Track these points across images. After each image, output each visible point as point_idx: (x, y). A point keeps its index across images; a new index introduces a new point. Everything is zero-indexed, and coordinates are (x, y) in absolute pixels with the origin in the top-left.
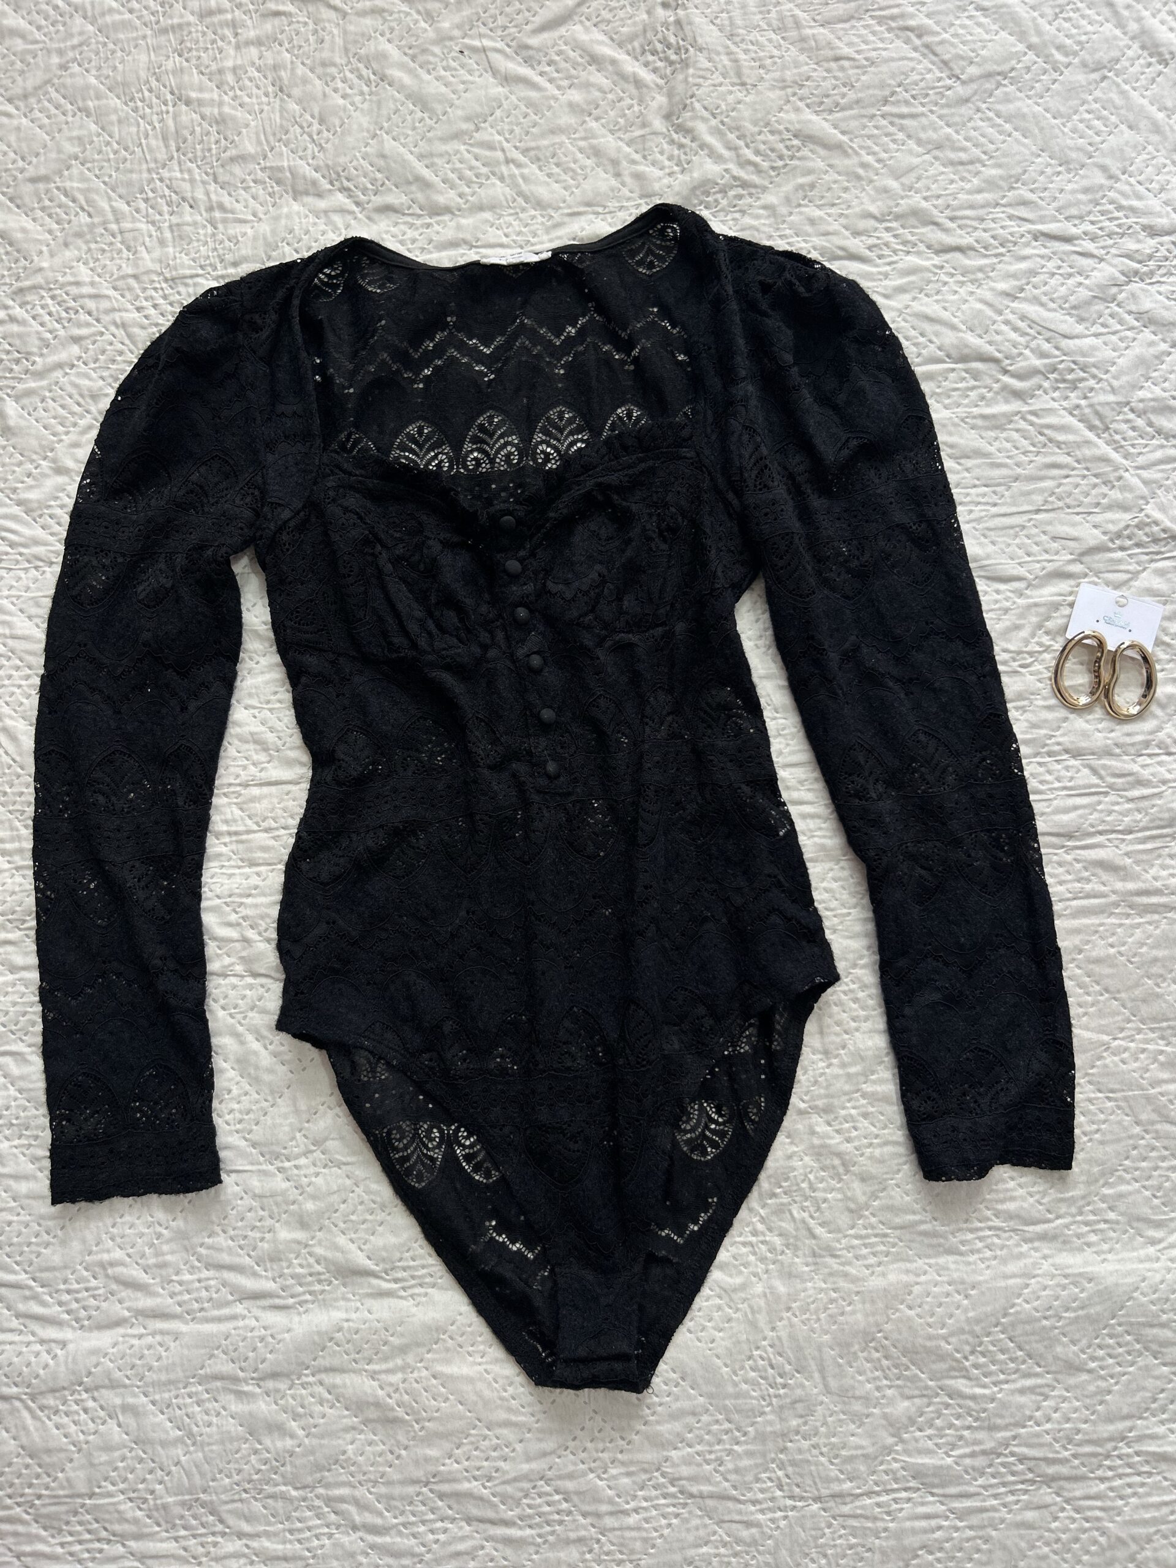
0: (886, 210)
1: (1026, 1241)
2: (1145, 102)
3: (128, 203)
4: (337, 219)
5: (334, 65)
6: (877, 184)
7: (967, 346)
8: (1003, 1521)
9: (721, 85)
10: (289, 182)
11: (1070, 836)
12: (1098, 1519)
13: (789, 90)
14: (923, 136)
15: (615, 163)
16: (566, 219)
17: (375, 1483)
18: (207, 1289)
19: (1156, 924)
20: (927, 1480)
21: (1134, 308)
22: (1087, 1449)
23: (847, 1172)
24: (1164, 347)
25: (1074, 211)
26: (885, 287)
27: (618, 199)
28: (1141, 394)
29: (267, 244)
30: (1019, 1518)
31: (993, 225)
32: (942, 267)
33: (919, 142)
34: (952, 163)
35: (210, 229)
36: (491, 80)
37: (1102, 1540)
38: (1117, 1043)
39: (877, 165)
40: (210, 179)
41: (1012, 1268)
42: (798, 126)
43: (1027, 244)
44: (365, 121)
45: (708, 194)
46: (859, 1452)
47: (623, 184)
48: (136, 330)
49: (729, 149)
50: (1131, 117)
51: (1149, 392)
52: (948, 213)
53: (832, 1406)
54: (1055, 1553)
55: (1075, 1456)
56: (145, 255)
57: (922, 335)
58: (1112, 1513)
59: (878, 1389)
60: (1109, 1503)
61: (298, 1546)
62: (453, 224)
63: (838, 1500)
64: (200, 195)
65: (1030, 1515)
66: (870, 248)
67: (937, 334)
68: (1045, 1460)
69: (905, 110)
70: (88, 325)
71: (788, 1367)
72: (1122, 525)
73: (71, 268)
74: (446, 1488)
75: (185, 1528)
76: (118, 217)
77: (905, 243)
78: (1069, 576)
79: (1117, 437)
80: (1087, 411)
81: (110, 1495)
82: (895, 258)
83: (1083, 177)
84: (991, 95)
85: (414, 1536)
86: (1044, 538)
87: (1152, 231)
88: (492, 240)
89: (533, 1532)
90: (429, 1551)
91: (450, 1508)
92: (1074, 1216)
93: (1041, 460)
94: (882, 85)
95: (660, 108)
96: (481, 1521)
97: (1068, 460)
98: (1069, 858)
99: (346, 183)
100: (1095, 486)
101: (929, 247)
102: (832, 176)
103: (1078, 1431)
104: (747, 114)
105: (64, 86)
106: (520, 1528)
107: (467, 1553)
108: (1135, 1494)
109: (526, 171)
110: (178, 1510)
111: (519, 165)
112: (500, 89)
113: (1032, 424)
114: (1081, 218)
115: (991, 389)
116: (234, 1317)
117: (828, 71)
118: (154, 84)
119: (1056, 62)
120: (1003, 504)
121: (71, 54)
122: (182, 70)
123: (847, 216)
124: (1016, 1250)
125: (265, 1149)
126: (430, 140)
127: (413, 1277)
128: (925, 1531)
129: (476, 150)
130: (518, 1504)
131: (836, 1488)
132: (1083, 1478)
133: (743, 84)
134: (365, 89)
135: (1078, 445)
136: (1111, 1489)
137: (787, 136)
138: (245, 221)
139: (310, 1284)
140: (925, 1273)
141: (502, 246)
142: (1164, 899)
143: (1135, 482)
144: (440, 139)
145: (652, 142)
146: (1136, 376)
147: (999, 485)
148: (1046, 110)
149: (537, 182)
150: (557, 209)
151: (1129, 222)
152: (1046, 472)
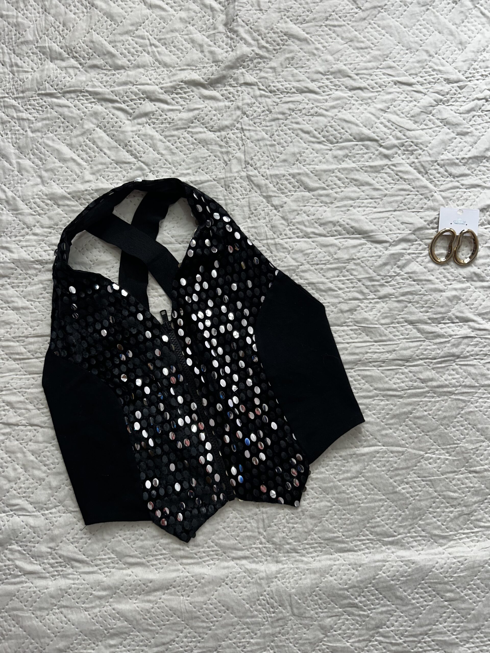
0: (327, 70)
1: (384, 545)
2: (446, 21)
4: (71, 71)
6: (323, 58)
7: (363, 134)
9: (250, 10)
10: (48, 54)
11: (407, 361)
13: (283, 13)
14: (344, 35)
16: (178, 72)
18: (9, 569)
19: (446, 401)
21: (440, 117)
22: (411, 639)
23: (304, 514)
24: (453, 135)
25: (413, 72)
26: (326, 106)
27: (202, 63)
28: (442, 157)
29: (38, 83)
31: (376, 77)
32: (352, 97)
33: (342, 38)
34: (358, 48)
35: (11, 75)
36: (144, 6)
38: (427, 455)
39: (322, 49)
40: (12, 52)
41: (377, 557)
42: (286, 30)
43: (391, 87)
44: (84, 25)
45: (244, 62)
46: (308, 641)
47: (205, 56)
49: (254, 40)
50: (440, 28)
51: (447, 156)
52: (355, 71)
53: (295, 621)
55: (405, 642)
57: (343, 128)
59: (317, 613)
62: (125, 74)
64: (7, 59)
66: (319, 88)
67: (349, 129)
68: (391, 643)
69: (336, 23)
71: (275, 604)
72: (433, 218)
77: (335, 85)
78: (408, 241)
79: (431, 177)
80: (418, 164)
82: (330, 92)
83: (417, 56)
84: (375, 17)
86: (398, 223)
87: (449, 81)
88: (143, 82)
92: (406, 534)
93: (396, 187)
94: (325, 11)
95: (222, 21)
97: (409, 187)
98: (406, 371)
99: (75, 54)
100: (421, 199)
101: (346, 87)
102: (302, 53)
103: (406, 631)
104: (262, 24)
109: (159, 49)
111: (156, 47)
112: (148, 11)
113: (393, 170)
114: (416, 74)
115: (374, 154)
116: (21, 582)
120: (380, 207)
123: (308, 73)
124: (380, 549)
125: (36, 505)
126: (114, 35)
127: (104, 564)
129: (136, 39)
133: (261, 10)
134: (85, 10)
135: (414, 180)
137: (281, 34)
138: (27, 72)
139: (56, 567)
140: (338, 560)
141: (148, 84)
142: (449, 389)
143: (439, 198)
144: (119, 34)
145: (218, 37)
146: (440, 148)
147: (377, 198)
148: (401, 24)
149: (166, 55)
150: (174, 67)
151: (438, 77)
152: (399, 193)
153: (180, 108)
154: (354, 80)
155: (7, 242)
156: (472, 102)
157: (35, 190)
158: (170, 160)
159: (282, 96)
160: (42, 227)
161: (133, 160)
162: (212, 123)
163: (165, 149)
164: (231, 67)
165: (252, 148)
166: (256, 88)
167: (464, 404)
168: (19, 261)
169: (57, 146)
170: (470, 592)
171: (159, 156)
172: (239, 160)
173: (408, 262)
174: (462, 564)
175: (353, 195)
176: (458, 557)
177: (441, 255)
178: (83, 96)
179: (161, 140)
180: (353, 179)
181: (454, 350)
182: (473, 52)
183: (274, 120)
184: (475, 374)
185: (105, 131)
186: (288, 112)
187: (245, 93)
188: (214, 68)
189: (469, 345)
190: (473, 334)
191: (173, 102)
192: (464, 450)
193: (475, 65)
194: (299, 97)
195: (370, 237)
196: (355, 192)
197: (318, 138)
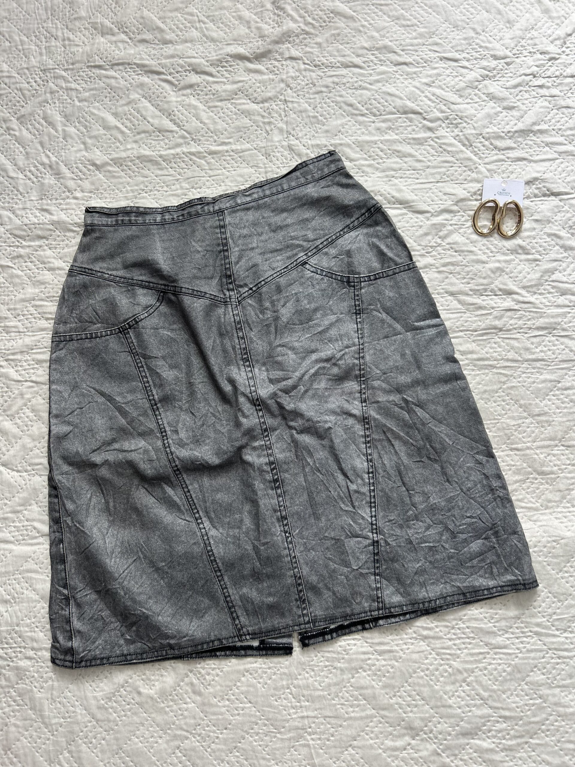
0: (372, 46)
2: (494, 1)
3: (27, 37)
4: (120, 45)
6: (369, 34)
7: (407, 107)
8: (400, 658)
10: (100, 29)
12: (448, 659)
14: (391, 14)
15: (248, 22)
16: (224, 46)
19: (487, 374)
21: (486, 92)
24: (499, 109)
25: (459, 48)
26: (370, 80)
27: (249, 38)
28: (488, 130)
29: (88, 55)
30: (409, 657)
31: (421, 53)
32: (397, 72)
33: (389, 16)
34: (404, 26)
35: (63, 49)
37: (450, 670)
39: (368, 26)
40: (65, 27)
42: (333, 8)
43: (437, 62)
44: (136, 3)
45: (290, 37)
47: (252, 32)
48: (26, 92)
49: (301, 17)
50: (487, 7)
51: (492, 129)
52: (401, 47)
54: (427, 676)
55: (437, 627)
56: (33, 59)
57: (386, 101)
58: (455, 657)
60: (453, 652)
62: (173, 48)
64: (60, 34)
65: (414, 656)
66: (364, 62)
67: (393, 101)
69: (383, 2)
70: (5, 89)
72: (476, 189)
75: (7, 644)
76: (22, 43)
77: (380, 61)
78: (451, 212)
79: (476, 150)
80: (462, 137)
82: (375, 67)
83: (464, 33)
86: (440, 194)
87: (495, 57)
88: (190, 55)
93: (440, 159)
97: (453, 159)
99: (125, 29)
100: (465, 171)
101: (392, 63)
102: (348, 31)
104: (309, 2)
108: (466, 648)
109: (207, 25)
111: (204, 23)
113: (436, 143)
114: (463, 51)
115: (418, 127)
120: (422, 178)
123: (354, 48)
126: (164, 11)
128: (363, 660)
129: (185, 16)
132: (440, 638)
135: (457, 152)
136: (455, 645)
137: (327, 12)
138: (78, 45)
141: (194, 57)
142: (491, 363)
143: (483, 170)
144: (169, 11)
145: (266, 14)
146: (486, 122)
147: (420, 170)
149: (212, 30)
150: (221, 42)
151: (485, 53)
152: (442, 165)
153: (225, 80)
155: (47, 205)
156: (519, 78)
157: (78, 155)
158: (212, 129)
159: (326, 70)
160: (83, 191)
161: (175, 128)
162: (255, 95)
163: (208, 119)
164: (277, 42)
165: (293, 119)
166: (300, 62)
167: (506, 379)
168: (58, 222)
169: (102, 115)
171: (202, 125)
172: (281, 130)
173: (450, 233)
175: (395, 166)
177: (484, 226)
178: (130, 68)
179: (204, 111)
180: (395, 150)
181: (497, 323)
182: (521, 30)
183: (317, 93)
184: (518, 348)
185: (150, 102)
186: (332, 85)
187: (290, 67)
188: (260, 43)
189: (512, 318)
190: (516, 307)
191: (219, 75)
192: (505, 426)
193: (523, 42)
194: (344, 71)
195: (410, 206)
196: (397, 163)
197: (361, 111)
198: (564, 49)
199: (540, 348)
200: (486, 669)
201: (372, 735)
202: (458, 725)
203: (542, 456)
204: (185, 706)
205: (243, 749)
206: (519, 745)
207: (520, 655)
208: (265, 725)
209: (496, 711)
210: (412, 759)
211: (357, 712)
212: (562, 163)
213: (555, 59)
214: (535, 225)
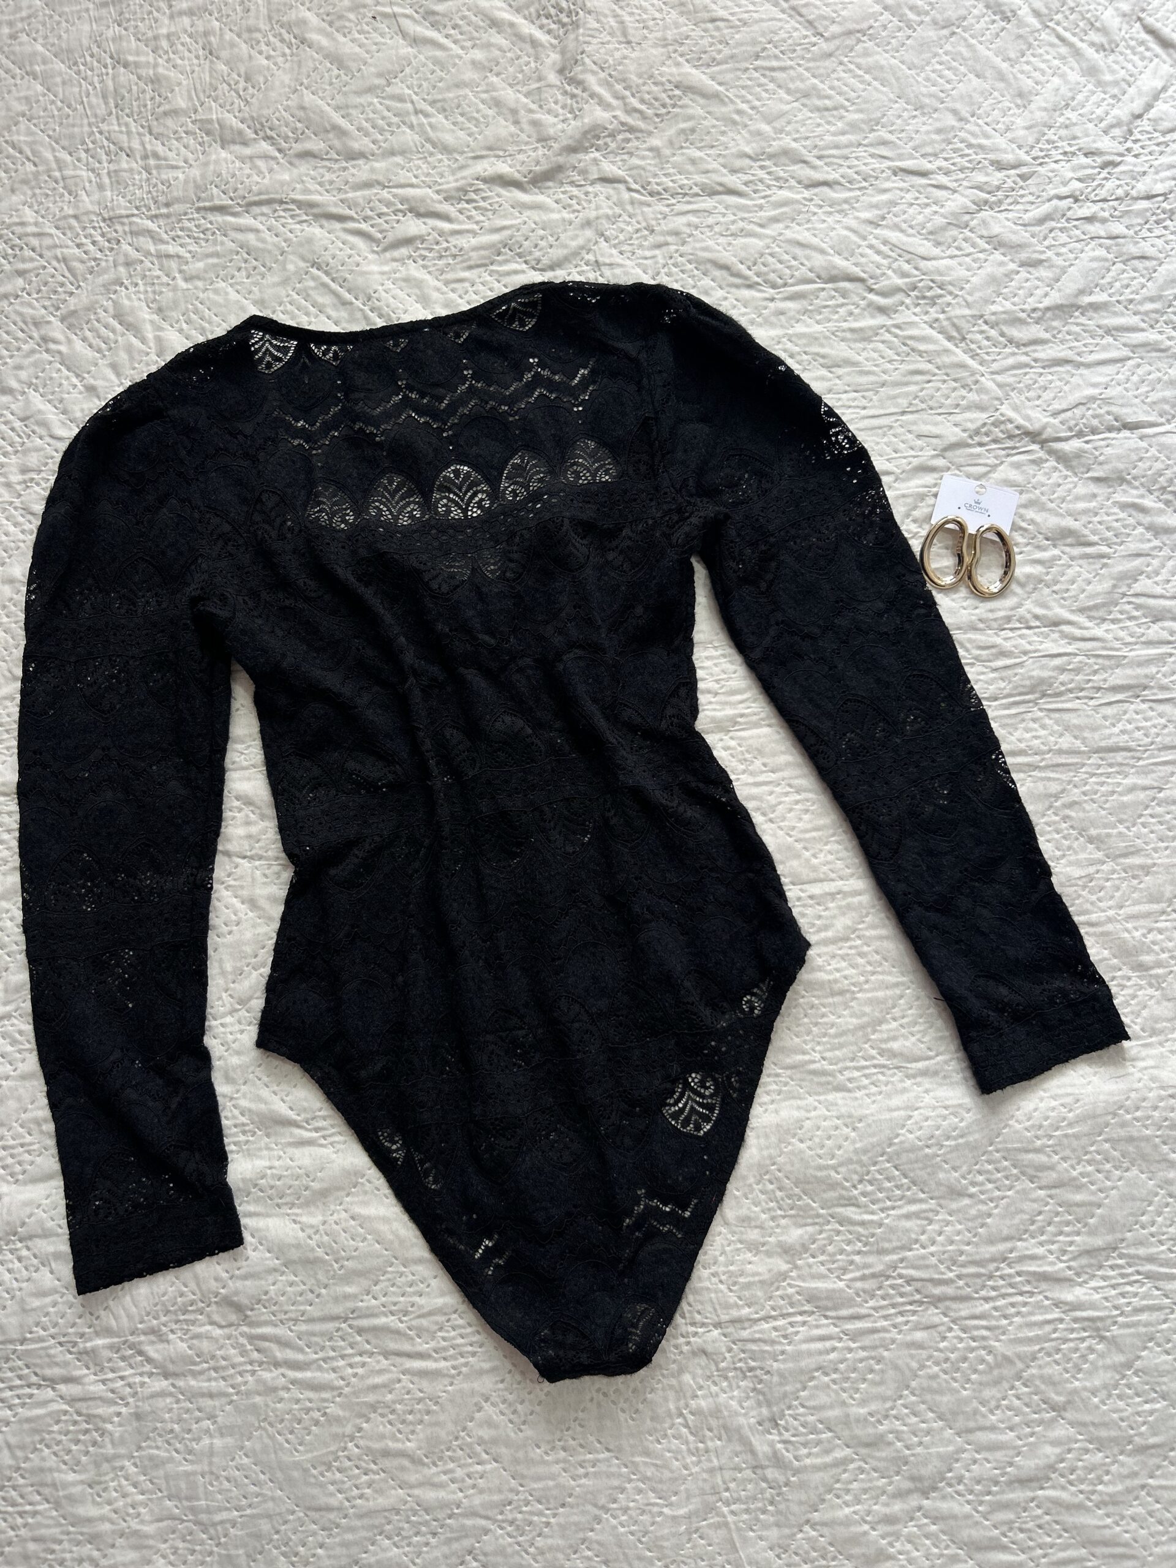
0: (759, 151)
1: (908, 1077)
2: (990, 54)
3: (70, 154)
4: (261, 163)
5: (259, 30)
6: (752, 128)
7: (835, 267)
8: (893, 1341)
9: (608, 42)
10: (217, 133)
12: (984, 1338)
13: (671, 48)
14: (791, 86)
15: (514, 112)
16: (470, 162)
17: (296, 1321)
20: (820, 1304)
21: (985, 233)
22: (972, 1270)
24: (1013, 266)
25: (929, 150)
26: (760, 218)
27: (517, 143)
28: (994, 308)
29: (197, 187)
30: (909, 1338)
31: (856, 162)
32: (811, 200)
33: (789, 92)
34: (818, 109)
35: (145, 175)
36: (401, 41)
37: (989, 1358)
39: (750, 111)
40: (145, 131)
41: (896, 1101)
42: (678, 79)
43: (888, 179)
44: (286, 79)
45: (598, 138)
46: (757, 1278)
47: (522, 131)
48: (76, 264)
49: (617, 98)
50: (978, 68)
51: (1001, 306)
52: (815, 152)
54: (946, 1373)
55: (959, 1277)
56: (85, 197)
57: (795, 258)
58: (997, 1332)
60: (994, 1323)
61: (223, 1383)
62: (368, 167)
63: (738, 1325)
64: (136, 145)
65: (919, 1336)
66: (746, 184)
67: (808, 258)
68: (931, 1280)
69: (775, 64)
70: (32, 260)
72: (980, 423)
73: (17, 210)
74: (365, 1323)
75: (113, 1371)
76: (61, 165)
77: (778, 179)
78: (933, 469)
79: (973, 346)
80: (945, 323)
81: (41, 1340)
82: (769, 192)
83: (937, 120)
84: (851, 50)
85: (334, 1370)
86: (910, 436)
87: (999, 166)
88: (402, 181)
89: (448, 1364)
90: (348, 1385)
91: (368, 1342)
93: (904, 367)
94: (754, 42)
95: (554, 64)
96: (399, 1354)
97: (929, 367)
99: (269, 132)
100: (954, 389)
101: (799, 182)
102: (710, 122)
103: (962, 1253)
104: (632, 68)
105: (14, 53)
106: (436, 1360)
107: (384, 1386)
108: (1018, 1313)
109: (433, 120)
110: (106, 1353)
111: (426, 115)
112: (410, 49)
113: (896, 336)
114: (935, 155)
115: (858, 306)
117: (705, 31)
118: (95, 50)
119: (909, 20)
120: (874, 408)
121: (20, 25)
122: (120, 37)
123: (724, 156)
124: (900, 1086)
126: (345, 94)
128: (820, 1353)
129: (387, 102)
130: (433, 1338)
131: (735, 1313)
132: (968, 1298)
133: (629, 42)
134: (287, 51)
135: (938, 353)
136: (996, 1309)
137: (668, 86)
138: (176, 167)
140: (815, 1108)
141: (412, 186)
142: (1028, 759)
143: (990, 385)
144: (355, 93)
145: (547, 94)
146: (989, 291)
147: (868, 390)
148: (902, 62)
149: (444, 130)
150: (462, 153)
151: (979, 157)
152: (909, 378)
153: (475, 227)
154: (814, 168)
156: (1047, 205)
159: (673, 201)
162: (537, 254)
164: (572, 150)
166: (622, 187)
170: (1090, 1168)
174: (1070, 1111)
176: (1062, 1096)
178: (284, 210)
179: (438, 290)
180: (818, 354)
182: (1045, 109)
183: (659, 246)
184: (1079, 727)
185: (327, 273)
186: (687, 230)
187: (602, 197)
188: (540, 152)
189: (1063, 670)
190: (1070, 649)
193: (1050, 135)
194: (708, 203)
196: (823, 378)
197: (746, 278)
198: (1129, 144)
199: (1120, 726)
200: (1058, 1351)
201: (848, 1498)
202: (1011, 1464)
203: (1137, 934)
204: (479, 1468)
205: (599, 1543)
206: (1129, 1491)
207: (1120, 1319)
208: (640, 1491)
209: (1083, 1430)
210: (927, 1536)
211: (817, 1455)
212: (1139, 366)
213: (1115, 164)
214: (1093, 488)
